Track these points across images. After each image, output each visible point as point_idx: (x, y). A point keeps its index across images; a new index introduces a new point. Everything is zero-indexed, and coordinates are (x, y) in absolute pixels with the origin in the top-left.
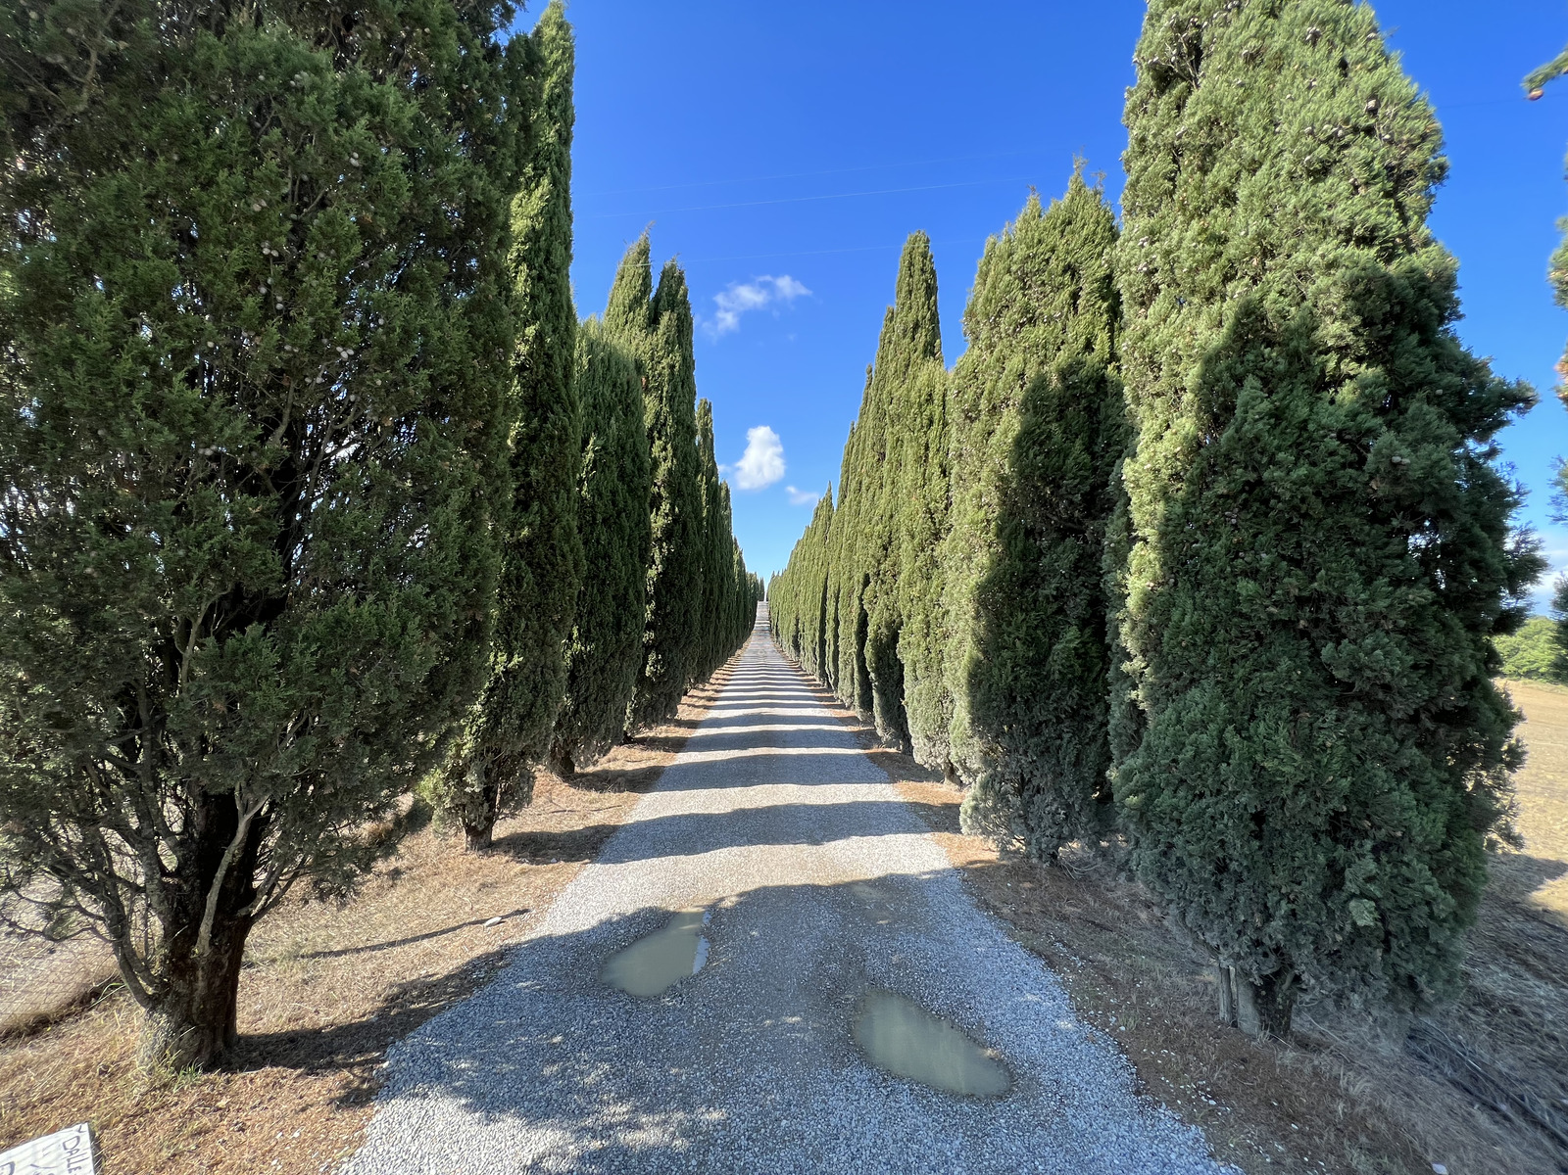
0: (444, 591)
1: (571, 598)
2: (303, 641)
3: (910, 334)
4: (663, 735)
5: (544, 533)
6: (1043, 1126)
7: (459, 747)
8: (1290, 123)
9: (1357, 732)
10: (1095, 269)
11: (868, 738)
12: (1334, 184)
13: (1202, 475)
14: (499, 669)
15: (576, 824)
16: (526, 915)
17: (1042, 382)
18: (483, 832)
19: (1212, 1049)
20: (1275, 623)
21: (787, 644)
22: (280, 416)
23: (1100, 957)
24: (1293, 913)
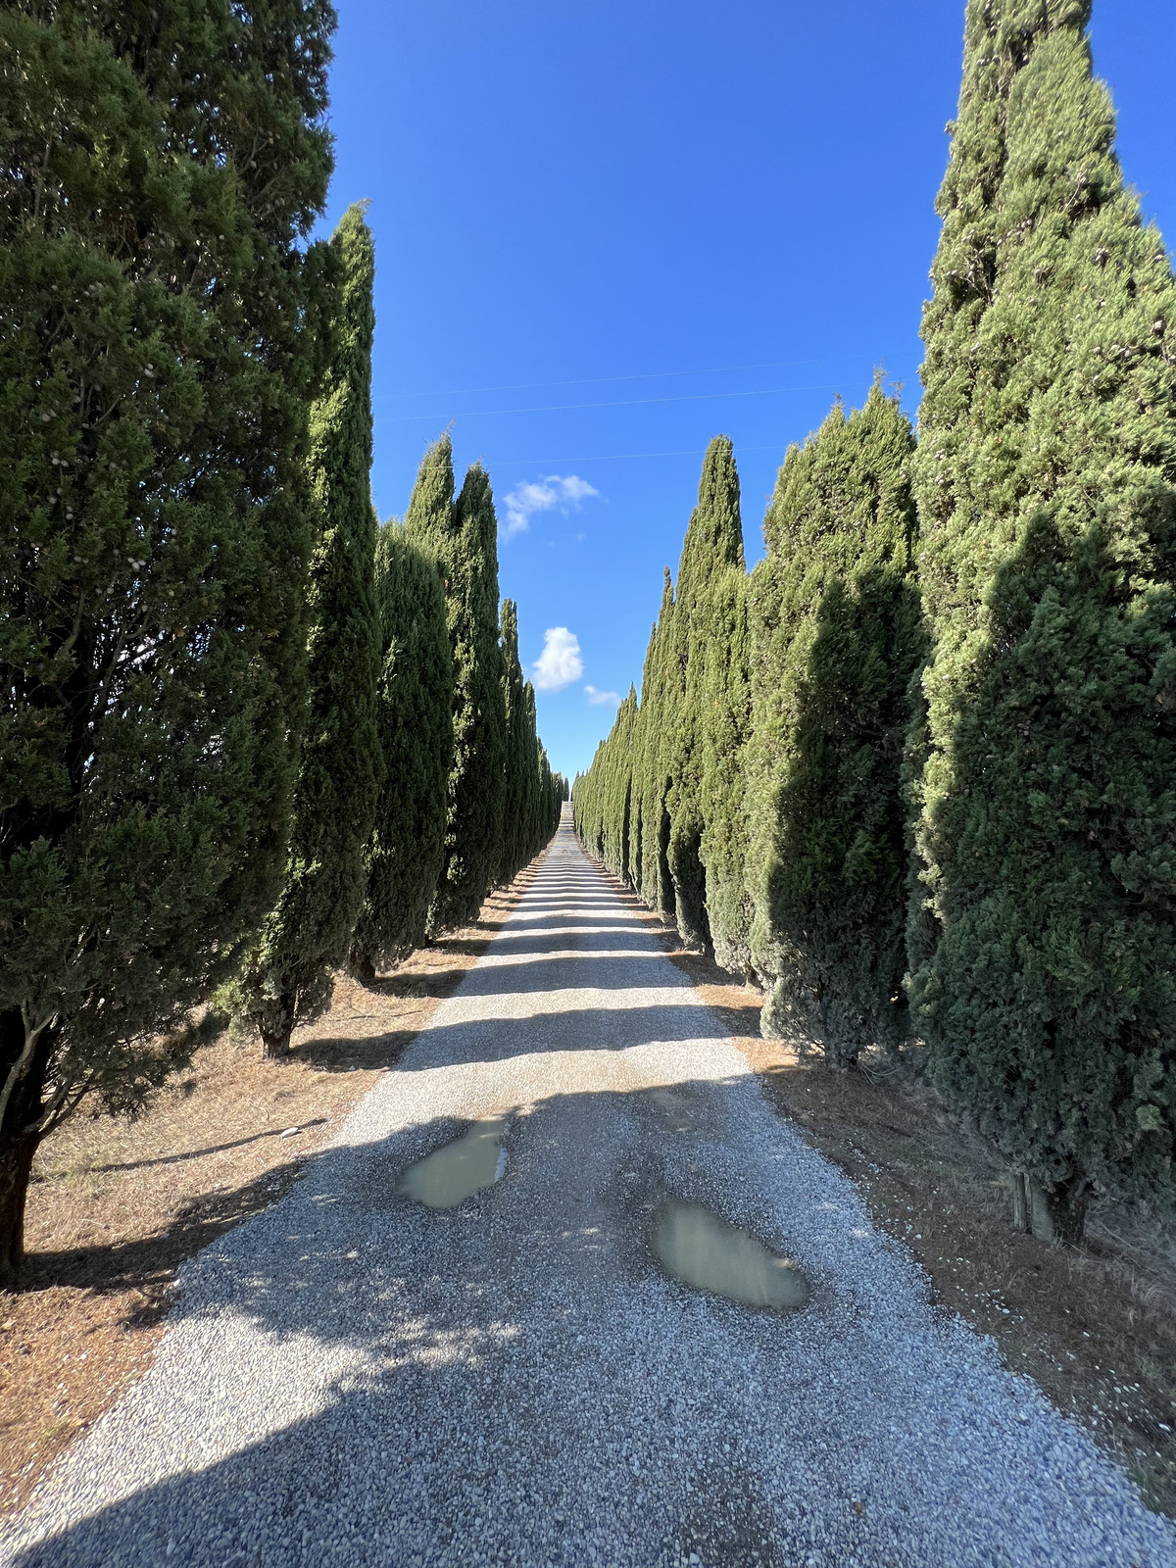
0: (237, 802)
1: (371, 803)
2: (90, 856)
3: (712, 539)
4: (465, 938)
5: (344, 736)
6: (837, 1337)
7: (256, 955)
8: (1080, 343)
9: (1146, 941)
10: (892, 479)
11: (670, 941)
12: (1121, 404)
13: (998, 686)
14: (297, 875)
15: (376, 1031)
16: (323, 1126)
17: (839, 589)
18: (281, 1039)
19: (1006, 1256)
20: (1065, 834)
21: (592, 846)
22: (70, 626)
23: (899, 1164)
24: (1085, 1121)
